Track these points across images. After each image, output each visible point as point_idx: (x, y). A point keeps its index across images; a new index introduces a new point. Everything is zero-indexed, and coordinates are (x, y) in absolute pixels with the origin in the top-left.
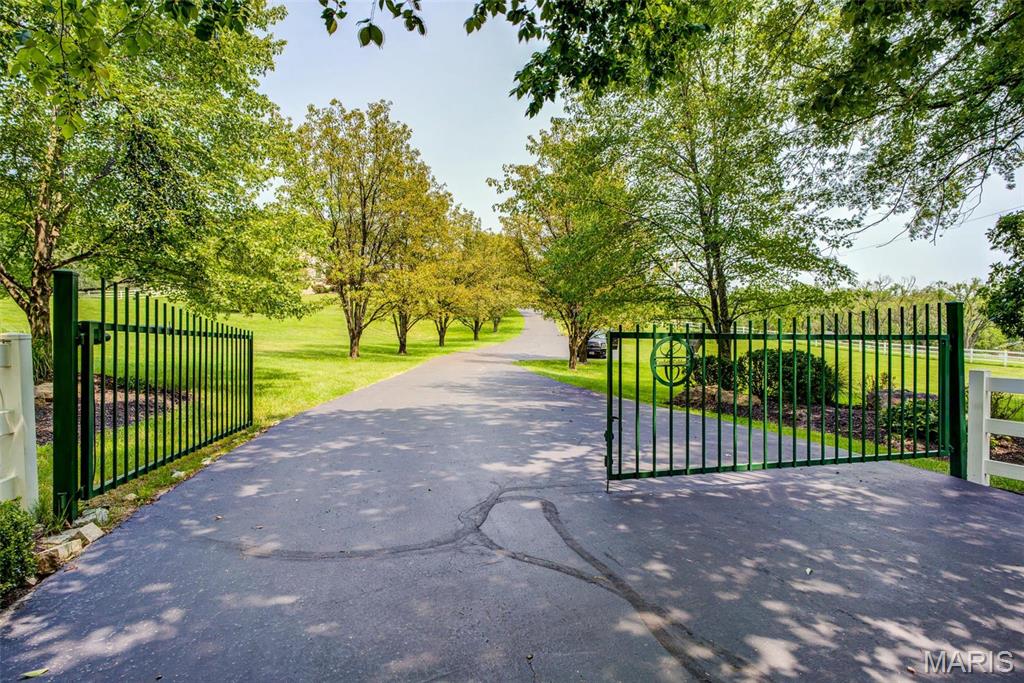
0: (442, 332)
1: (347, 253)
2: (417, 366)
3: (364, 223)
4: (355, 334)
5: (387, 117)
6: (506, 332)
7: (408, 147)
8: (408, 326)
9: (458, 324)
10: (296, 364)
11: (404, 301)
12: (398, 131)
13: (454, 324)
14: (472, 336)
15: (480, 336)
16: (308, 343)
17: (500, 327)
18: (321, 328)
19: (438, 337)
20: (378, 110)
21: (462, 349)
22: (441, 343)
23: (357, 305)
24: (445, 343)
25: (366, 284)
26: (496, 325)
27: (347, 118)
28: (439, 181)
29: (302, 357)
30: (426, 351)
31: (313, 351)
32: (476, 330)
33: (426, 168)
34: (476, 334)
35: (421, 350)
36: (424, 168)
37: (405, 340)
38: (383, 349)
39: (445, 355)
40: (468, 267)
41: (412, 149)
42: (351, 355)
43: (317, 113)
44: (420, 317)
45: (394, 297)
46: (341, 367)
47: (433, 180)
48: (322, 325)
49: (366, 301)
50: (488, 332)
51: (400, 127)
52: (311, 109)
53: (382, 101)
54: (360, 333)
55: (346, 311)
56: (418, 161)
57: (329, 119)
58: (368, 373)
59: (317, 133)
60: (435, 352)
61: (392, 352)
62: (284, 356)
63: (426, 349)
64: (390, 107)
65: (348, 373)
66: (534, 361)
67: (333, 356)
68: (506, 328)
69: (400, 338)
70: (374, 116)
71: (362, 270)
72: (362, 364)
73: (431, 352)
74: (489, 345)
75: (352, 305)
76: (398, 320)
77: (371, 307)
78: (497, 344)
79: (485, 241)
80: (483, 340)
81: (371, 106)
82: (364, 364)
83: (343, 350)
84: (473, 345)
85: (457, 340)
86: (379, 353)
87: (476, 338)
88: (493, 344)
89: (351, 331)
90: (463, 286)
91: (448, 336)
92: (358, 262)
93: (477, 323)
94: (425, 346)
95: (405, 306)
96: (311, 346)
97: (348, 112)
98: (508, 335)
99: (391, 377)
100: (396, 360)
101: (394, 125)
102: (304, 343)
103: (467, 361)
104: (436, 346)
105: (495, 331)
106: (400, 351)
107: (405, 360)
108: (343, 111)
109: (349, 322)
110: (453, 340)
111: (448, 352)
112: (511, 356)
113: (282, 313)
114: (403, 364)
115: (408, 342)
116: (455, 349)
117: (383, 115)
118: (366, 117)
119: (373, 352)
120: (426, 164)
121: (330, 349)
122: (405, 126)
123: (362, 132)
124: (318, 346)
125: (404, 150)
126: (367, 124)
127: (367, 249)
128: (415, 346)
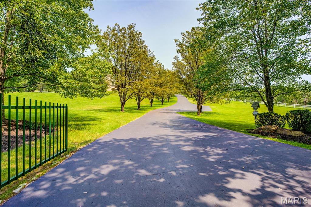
0: (151, 102)
1: (120, 75)
2: (144, 115)
3: (126, 66)
4: (123, 103)
5: (134, 29)
6: (172, 102)
7: (141, 39)
8: (141, 100)
9: (157, 100)
10: (102, 114)
11: (139, 92)
12: (138, 34)
13: (155, 100)
14: (161, 103)
15: (163, 103)
16: (109, 106)
17: (170, 100)
18: (113, 101)
19: (150, 104)
20: (131, 27)
21: (158, 108)
22: (151, 106)
23: (124, 93)
24: (153, 106)
25: (127, 86)
26: (168, 100)
27: (120, 30)
28: (151, 51)
29: (105, 111)
30: (147, 109)
31: (110, 109)
32: (162, 101)
33: (147, 47)
34: (162, 103)
35: (145, 108)
36: (146, 47)
37: (140, 105)
38: (132, 108)
39: (153, 110)
40: (160, 81)
41: (142, 40)
42: (122, 110)
43: (110, 28)
44: (145, 97)
45: (136, 90)
46: (117, 116)
47: (149, 50)
48: (113, 100)
49: (127, 92)
50: (166, 102)
51: (138, 32)
52: (108, 27)
53: (132, 24)
54: (124, 103)
55: (120, 96)
56: (144, 45)
57: (114, 30)
58: (126, 118)
59: (110, 36)
60: (150, 109)
61: (135, 109)
62: (99, 111)
63: (147, 108)
64: (135, 26)
65: (120, 118)
66: (183, 112)
67: (116, 111)
68: (172, 101)
69: (138, 104)
70: (130, 29)
71: (125, 81)
72: (125, 114)
73: (148, 109)
74: (167, 106)
75: (122, 94)
76: (137, 98)
77: (128, 94)
78: (169, 106)
79: (166, 72)
80: (165, 105)
81: (129, 26)
82: (126, 114)
83: (119, 108)
84: (162, 107)
85: (157, 105)
86: (131, 110)
87: (162, 104)
88: (168, 106)
89: (122, 102)
90: (159, 87)
91: (153, 103)
92: (124, 78)
93: (163, 99)
94: (146, 107)
95: (140, 94)
96: (110, 107)
97: (121, 28)
98: (173, 103)
99: (135, 120)
100: (136, 112)
101: (136, 32)
102: (107, 106)
103: (161, 112)
104: (150, 107)
105: (168, 101)
106: (138, 109)
107: (140, 112)
108: (119, 27)
109: (121, 99)
110: (155, 105)
111: (154, 109)
112: (175, 110)
113: (92, 96)
114: (139, 114)
115: (140, 106)
116: (156, 108)
117: (132, 28)
118: (127, 29)
119: (129, 109)
120: (147, 46)
121: (115, 108)
122: (140, 32)
123: (125, 34)
124: (111, 107)
125: (139, 41)
126: (127, 32)
127: (127, 75)
128: (143, 107)
